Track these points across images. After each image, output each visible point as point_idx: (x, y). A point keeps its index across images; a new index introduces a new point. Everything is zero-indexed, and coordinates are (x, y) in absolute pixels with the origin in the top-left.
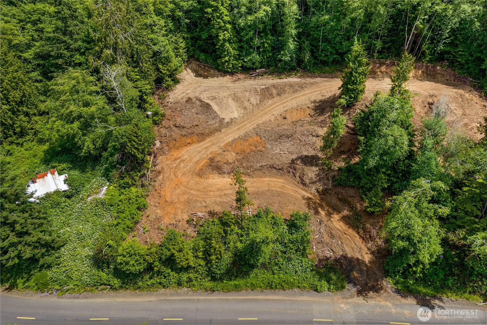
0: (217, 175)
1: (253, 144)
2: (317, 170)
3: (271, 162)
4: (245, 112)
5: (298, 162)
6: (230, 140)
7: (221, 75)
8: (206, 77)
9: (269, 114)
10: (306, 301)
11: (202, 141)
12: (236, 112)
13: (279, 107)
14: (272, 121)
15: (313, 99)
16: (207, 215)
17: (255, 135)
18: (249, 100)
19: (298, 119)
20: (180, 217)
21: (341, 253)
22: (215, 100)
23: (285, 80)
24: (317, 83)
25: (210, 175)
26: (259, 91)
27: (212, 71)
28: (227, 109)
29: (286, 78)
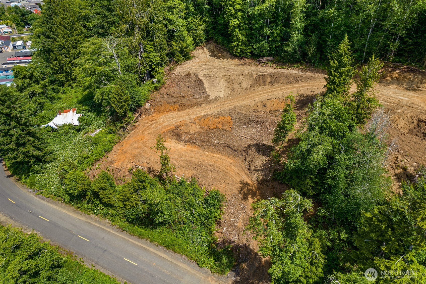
0: (175, 140)
1: (221, 123)
2: (266, 160)
3: (229, 142)
4: (232, 94)
5: (253, 149)
6: (203, 114)
7: (231, 58)
8: (219, 58)
9: (252, 99)
10: (184, 269)
11: (182, 110)
12: (223, 92)
13: (264, 95)
14: (251, 106)
15: (300, 93)
16: (146, 169)
17: (228, 115)
18: (240, 83)
19: (277, 109)
20: (126, 165)
21: (245, 242)
22: (210, 78)
23: (286, 71)
24: (314, 78)
25: (169, 140)
26: (255, 77)
27: (225, 53)
28: (216, 87)
29: (288, 69)
